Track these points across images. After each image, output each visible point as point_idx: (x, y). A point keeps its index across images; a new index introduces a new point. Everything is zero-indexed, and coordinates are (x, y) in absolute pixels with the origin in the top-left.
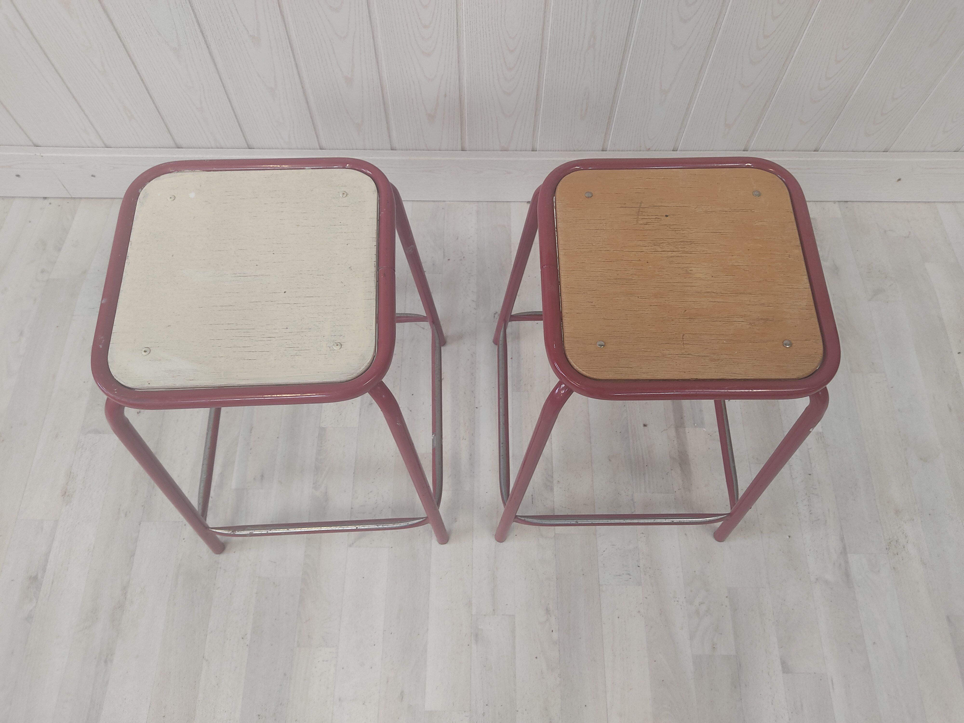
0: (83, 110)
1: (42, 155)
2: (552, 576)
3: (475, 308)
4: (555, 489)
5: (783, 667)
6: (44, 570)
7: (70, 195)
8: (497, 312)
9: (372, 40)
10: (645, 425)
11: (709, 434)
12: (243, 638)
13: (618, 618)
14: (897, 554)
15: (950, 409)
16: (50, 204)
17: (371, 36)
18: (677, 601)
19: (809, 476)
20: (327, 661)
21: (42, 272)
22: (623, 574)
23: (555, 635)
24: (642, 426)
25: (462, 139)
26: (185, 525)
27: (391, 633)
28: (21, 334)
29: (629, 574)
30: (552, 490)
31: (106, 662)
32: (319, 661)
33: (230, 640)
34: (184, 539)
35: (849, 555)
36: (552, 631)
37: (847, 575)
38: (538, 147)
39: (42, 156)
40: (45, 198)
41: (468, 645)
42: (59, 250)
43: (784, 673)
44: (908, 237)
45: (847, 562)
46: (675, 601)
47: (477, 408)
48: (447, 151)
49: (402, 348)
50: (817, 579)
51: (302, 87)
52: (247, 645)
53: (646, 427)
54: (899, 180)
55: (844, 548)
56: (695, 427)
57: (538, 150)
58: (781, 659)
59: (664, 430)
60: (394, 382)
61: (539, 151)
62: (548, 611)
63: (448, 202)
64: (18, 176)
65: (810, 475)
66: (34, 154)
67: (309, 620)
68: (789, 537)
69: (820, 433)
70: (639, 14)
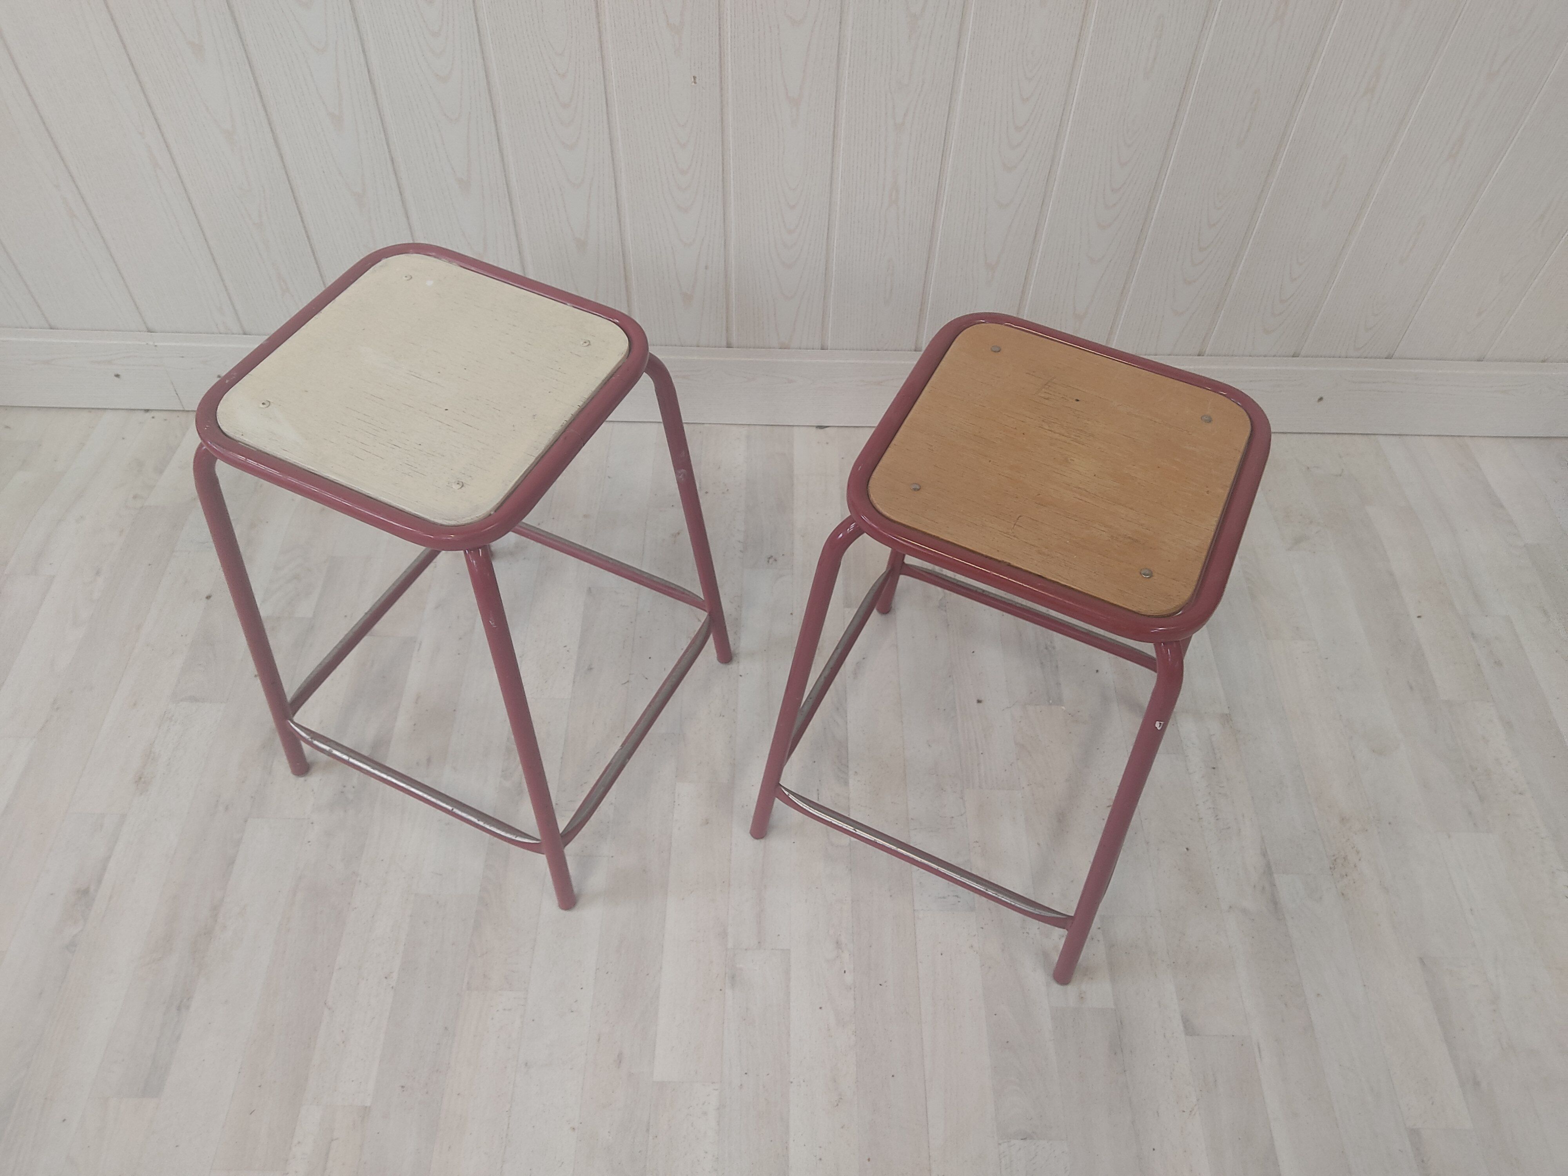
0: (223, 280)
1: (156, 344)
2: (846, 897)
3: (740, 551)
4: (851, 781)
5: (1185, 1027)
6: (100, 882)
7: (182, 405)
8: (772, 556)
9: (614, 189)
10: (979, 701)
11: (1070, 714)
12: (386, 978)
13: (942, 954)
14: (1346, 875)
15: (1411, 688)
16: (153, 417)
17: (613, 183)
18: (1027, 933)
19: (1213, 770)
20: (510, 1010)
21: (135, 497)
22: (949, 896)
23: (849, 978)
24: (975, 701)
25: (727, 331)
26: (312, 823)
27: (607, 973)
28: (98, 573)
29: (957, 896)
30: (846, 783)
31: (179, 1009)
32: (498, 1011)
33: (367, 980)
34: (309, 842)
35: (1275, 875)
36: (845, 972)
37: (1275, 903)
38: (829, 345)
39: (156, 346)
40: (147, 411)
41: (721, 990)
42: (161, 472)
43: (1187, 1034)
44: (1340, 475)
45: (1273, 885)
46: (1023, 933)
47: (741, 676)
48: (708, 347)
49: (638, 598)
50: (1230, 907)
51: (520, 252)
52: (392, 987)
53: (980, 704)
54: (1321, 399)
55: (1268, 866)
56: (1050, 704)
57: (829, 348)
58: (1182, 1016)
59: (1008, 708)
60: (624, 641)
61: (831, 349)
62: (838, 944)
63: (708, 425)
64: (117, 376)
65: (1214, 768)
66: (145, 343)
67: (486, 953)
68: (1187, 849)
69: (1226, 714)
70: (951, 160)
